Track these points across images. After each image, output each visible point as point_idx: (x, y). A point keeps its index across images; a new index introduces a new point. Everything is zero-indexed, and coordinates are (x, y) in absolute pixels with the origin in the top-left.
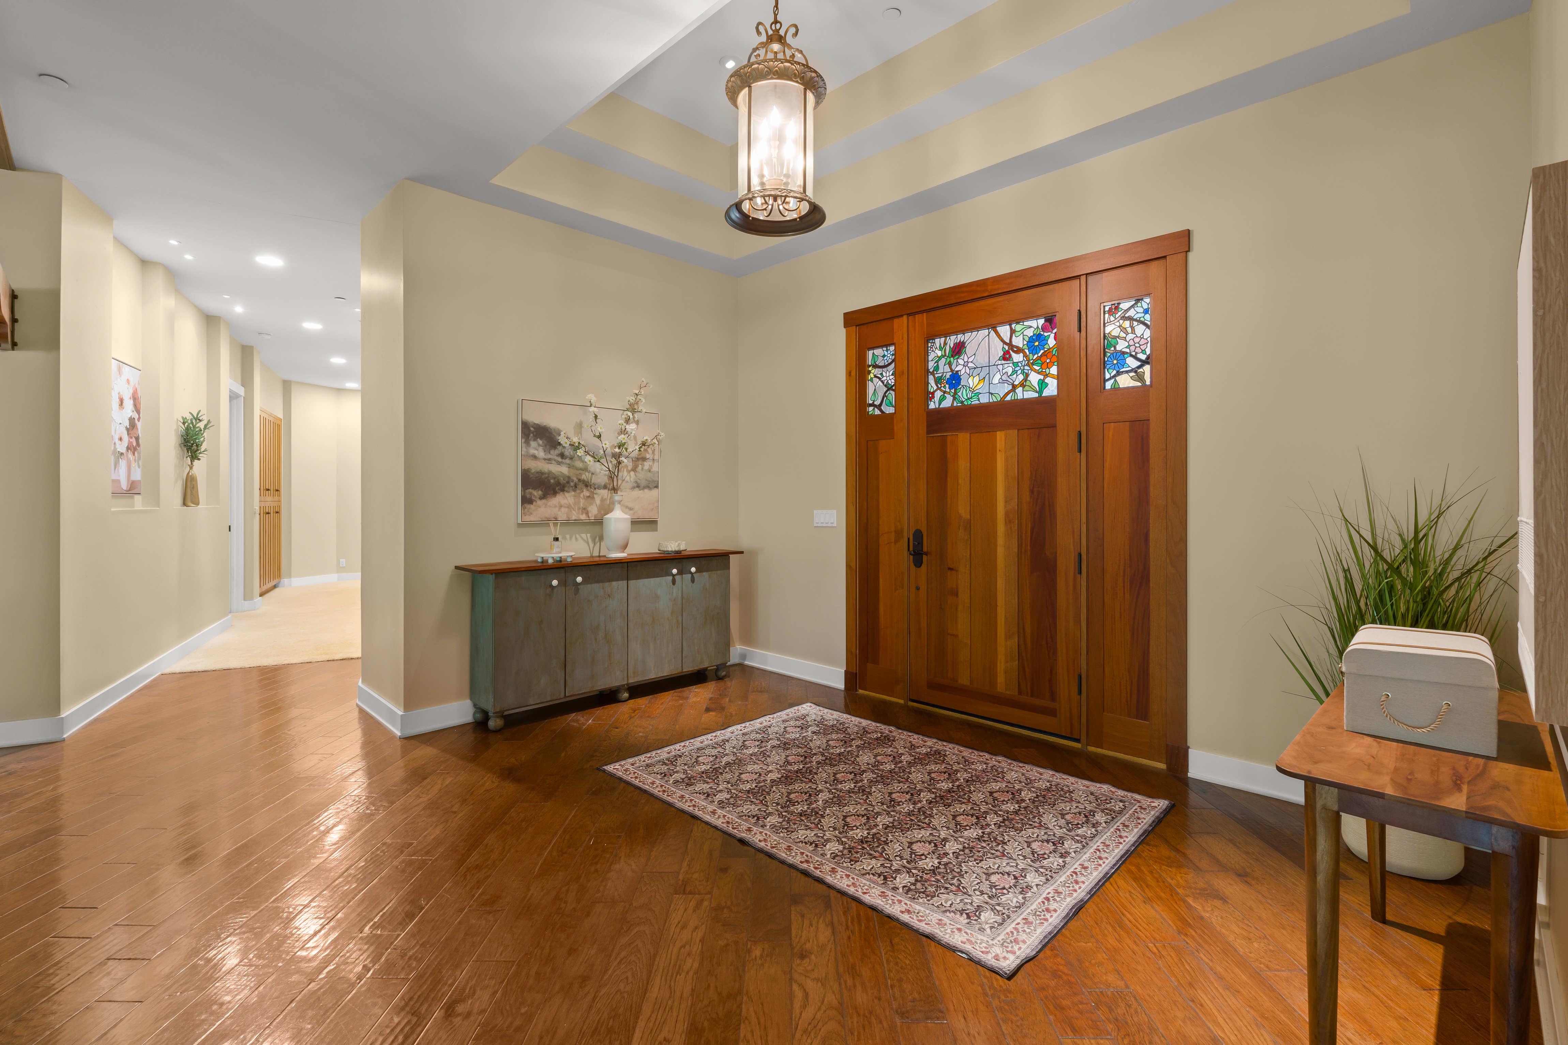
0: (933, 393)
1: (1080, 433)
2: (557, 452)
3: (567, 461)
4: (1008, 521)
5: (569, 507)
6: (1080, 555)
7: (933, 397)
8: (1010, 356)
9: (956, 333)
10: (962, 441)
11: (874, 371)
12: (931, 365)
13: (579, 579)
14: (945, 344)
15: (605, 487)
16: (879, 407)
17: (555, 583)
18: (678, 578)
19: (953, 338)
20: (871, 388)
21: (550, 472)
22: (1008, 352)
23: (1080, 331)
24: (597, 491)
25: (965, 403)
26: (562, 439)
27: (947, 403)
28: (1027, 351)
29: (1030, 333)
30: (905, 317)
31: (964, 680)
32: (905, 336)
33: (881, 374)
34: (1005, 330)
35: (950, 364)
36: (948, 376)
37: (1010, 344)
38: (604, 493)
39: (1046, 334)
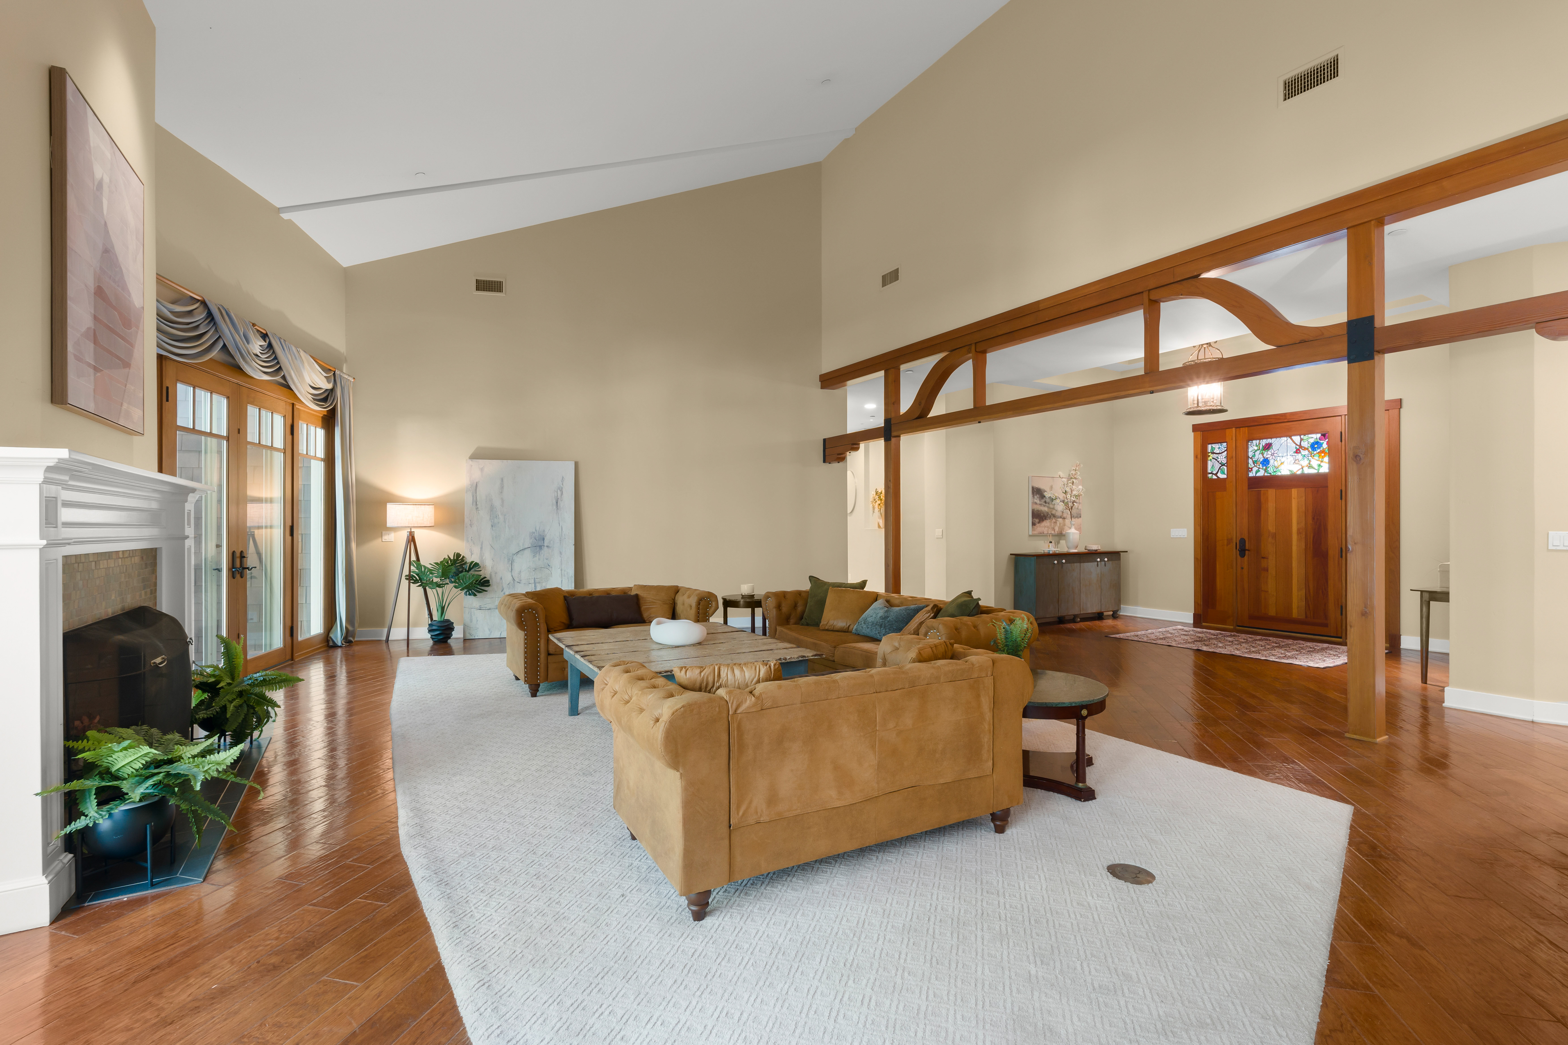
0: (1252, 469)
1: (1341, 491)
2: (1044, 500)
3: (1047, 505)
4: (1299, 533)
5: (1048, 527)
6: (1342, 548)
7: (1252, 470)
8: (1300, 452)
9: (1267, 438)
10: (1271, 493)
11: (1212, 456)
12: (1250, 454)
13: (1064, 561)
14: (1259, 444)
15: (1061, 517)
16: (1216, 474)
17: (1056, 562)
18: (1099, 563)
19: (1265, 441)
20: (1210, 464)
21: (1041, 511)
22: (1299, 450)
23: (1341, 441)
24: (1058, 519)
25: (1272, 474)
26: (1045, 494)
27: (1261, 473)
28: (1310, 449)
29: (1312, 441)
30: (1234, 429)
31: (1272, 612)
32: (1234, 438)
33: (1217, 457)
34: (1297, 439)
35: (1263, 454)
36: (1261, 460)
37: (1300, 446)
38: (1060, 520)
39: (1321, 442)
